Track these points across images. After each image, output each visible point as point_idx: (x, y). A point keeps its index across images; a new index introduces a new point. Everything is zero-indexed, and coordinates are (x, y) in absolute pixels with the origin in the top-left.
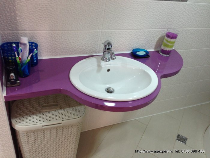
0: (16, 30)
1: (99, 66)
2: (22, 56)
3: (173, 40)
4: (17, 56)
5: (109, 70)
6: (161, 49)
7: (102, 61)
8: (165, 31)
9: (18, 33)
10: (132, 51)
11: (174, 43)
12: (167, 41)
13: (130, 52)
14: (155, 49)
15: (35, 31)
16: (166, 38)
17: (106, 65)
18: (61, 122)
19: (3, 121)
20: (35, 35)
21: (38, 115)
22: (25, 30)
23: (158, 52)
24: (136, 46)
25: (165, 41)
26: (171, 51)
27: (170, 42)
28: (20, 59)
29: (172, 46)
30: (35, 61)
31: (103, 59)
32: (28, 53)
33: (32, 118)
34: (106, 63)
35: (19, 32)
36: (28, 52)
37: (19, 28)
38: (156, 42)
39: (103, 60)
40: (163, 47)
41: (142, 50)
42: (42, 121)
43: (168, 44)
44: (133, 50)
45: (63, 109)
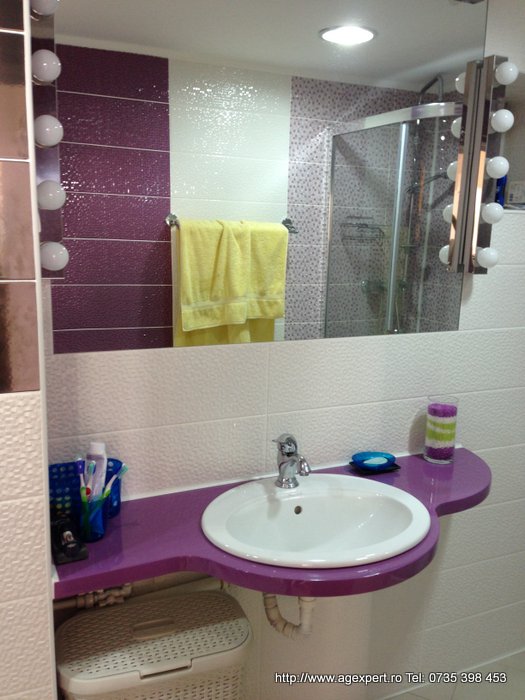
0: (74, 434)
1: (273, 501)
2: (93, 486)
3: (448, 420)
4: (83, 485)
5: (298, 510)
6: (427, 447)
7: (278, 489)
8: (425, 402)
9: (78, 441)
10: (351, 460)
11: (453, 426)
12: (434, 424)
13: (346, 463)
14: (411, 450)
15: (115, 433)
16: (430, 417)
17: (290, 496)
18: (188, 663)
19: (44, 662)
20: (116, 441)
21: (125, 650)
22: (93, 432)
23: (420, 457)
24: (361, 448)
25: (429, 424)
26: (452, 449)
27: (443, 426)
28: (88, 491)
29: (452, 436)
30: (115, 504)
31: (279, 483)
32: (104, 478)
33: (110, 658)
34: (288, 491)
35: (80, 437)
36: (104, 475)
37: (80, 429)
38: (408, 431)
39: (281, 486)
40: (429, 442)
41: (375, 454)
42: (137, 663)
43: (438, 430)
44: (354, 457)
45: (188, 632)
